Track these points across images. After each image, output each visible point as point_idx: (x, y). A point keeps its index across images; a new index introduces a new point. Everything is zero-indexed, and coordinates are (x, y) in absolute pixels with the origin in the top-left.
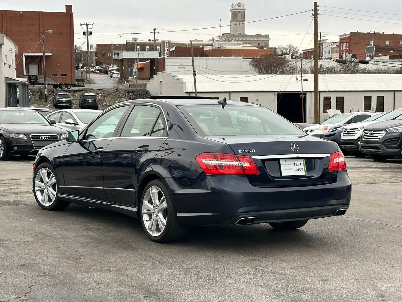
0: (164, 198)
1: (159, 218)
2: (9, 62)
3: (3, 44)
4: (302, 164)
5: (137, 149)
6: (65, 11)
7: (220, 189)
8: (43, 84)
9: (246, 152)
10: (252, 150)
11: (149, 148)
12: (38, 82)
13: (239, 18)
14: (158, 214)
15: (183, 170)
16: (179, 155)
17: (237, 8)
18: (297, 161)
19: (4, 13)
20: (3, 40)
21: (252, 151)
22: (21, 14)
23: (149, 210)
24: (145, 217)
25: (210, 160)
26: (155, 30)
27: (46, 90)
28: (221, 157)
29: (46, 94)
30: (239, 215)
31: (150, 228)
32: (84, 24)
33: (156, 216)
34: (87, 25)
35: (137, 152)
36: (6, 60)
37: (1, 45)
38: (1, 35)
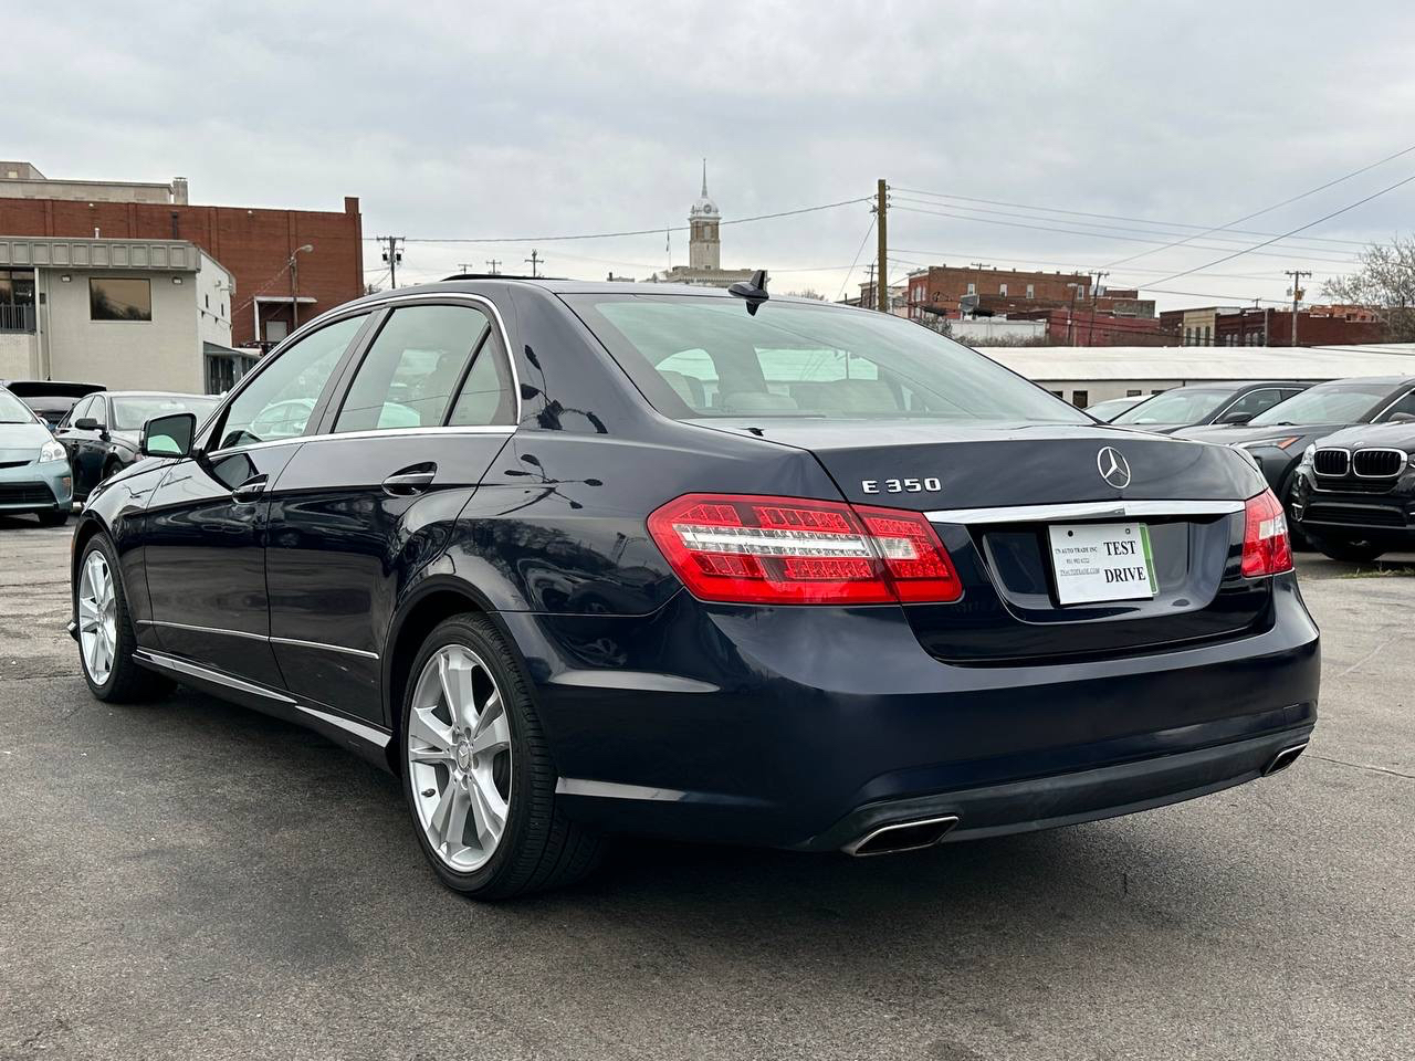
0: (498, 701)
1: (476, 788)
2: (215, 310)
3: (199, 270)
4: (1139, 547)
5: (388, 481)
6: (344, 211)
7: (771, 676)
9: (899, 489)
10: (927, 482)
11: (438, 478)
13: (707, 237)
14: (474, 771)
15: (587, 571)
16: (575, 505)
17: (703, 214)
18: (1117, 534)
19: (213, 213)
20: (198, 261)
21: (928, 487)
22: (248, 216)
23: (435, 749)
24: (422, 778)
25: (717, 532)
26: (534, 255)
28: (778, 516)
30: (870, 813)
31: (439, 829)
32: (384, 239)
33: (465, 777)
34: (393, 241)
35: (388, 492)
36: (207, 306)
37: (194, 273)
38: (193, 250)
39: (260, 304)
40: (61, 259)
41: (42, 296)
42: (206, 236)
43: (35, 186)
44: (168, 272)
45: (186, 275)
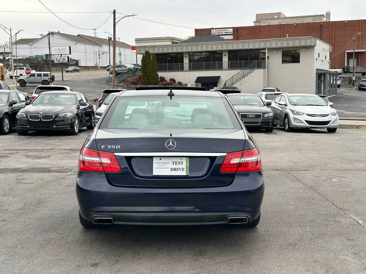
2: (322, 57)
3: (316, 45)
4: (184, 163)
8: (352, 73)
9: (110, 148)
10: (117, 146)
12: (349, 71)
18: (178, 160)
20: (316, 42)
21: (117, 148)
22: (346, 23)
27: (354, 77)
29: (353, 80)
36: (319, 57)
37: (314, 46)
38: (314, 39)
39: (348, 53)
40: (274, 45)
41: (268, 57)
42: (331, 31)
43: (282, 20)
44: (306, 47)
45: (311, 47)
